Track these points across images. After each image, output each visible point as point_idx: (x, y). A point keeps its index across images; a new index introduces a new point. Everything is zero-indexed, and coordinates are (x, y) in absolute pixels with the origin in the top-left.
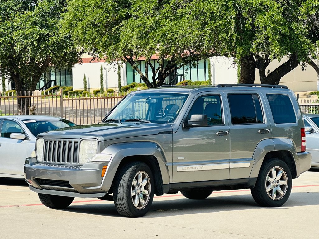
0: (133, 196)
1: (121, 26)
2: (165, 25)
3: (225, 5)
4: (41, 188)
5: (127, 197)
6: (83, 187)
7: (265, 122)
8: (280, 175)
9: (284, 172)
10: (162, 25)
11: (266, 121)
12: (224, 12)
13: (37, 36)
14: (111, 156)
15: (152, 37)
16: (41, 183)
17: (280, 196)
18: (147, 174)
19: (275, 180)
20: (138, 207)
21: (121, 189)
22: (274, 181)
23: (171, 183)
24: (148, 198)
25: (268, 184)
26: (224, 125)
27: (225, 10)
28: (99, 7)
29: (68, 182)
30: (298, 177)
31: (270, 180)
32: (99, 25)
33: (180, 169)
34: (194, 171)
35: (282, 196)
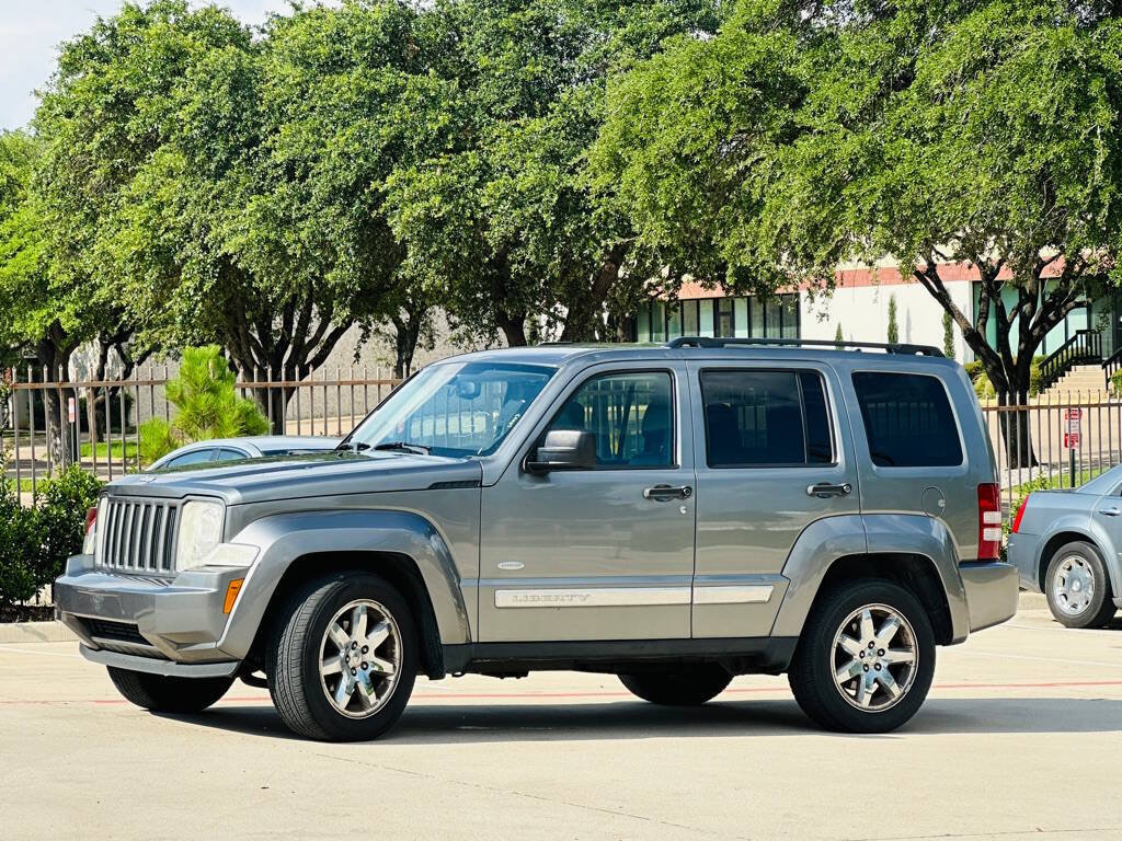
0: (326, 677)
1: (757, 162)
2: (899, 159)
3: (1078, 91)
4: (96, 648)
5: (302, 680)
6: (178, 644)
7: (838, 460)
8: (889, 631)
9: (903, 623)
10: (889, 159)
11: (840, 458)
12: (1072, 113)
13: (552, 196)
14: (256, 550)
15: (852, 196)
16: (95, 631)
17: (888, 699)
18: (388, 612)
19: (870, 648)
20: (346, 712)
21: (285, 653)
22: (868, 651)
23: (474, 640)
24: (391, 685)
25: (844, 658)
26: (677, 467)
27: (1077, 109)
28: (698, 102)
29: (135, 627)
30: (962, 640)
31: (850, 645)
32: (697, 158)
33: (505, 598)
34: (559, 608)
35: (893, 700)
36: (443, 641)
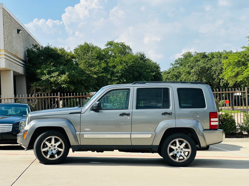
0: (43, 151)
5: (36, 152)
8: (184, 145)
9: (187, 143)
14: (30, 126)
18: (60, 139)
19: (179, 148)
20: (49, 158)
25: (171, 150)
31: (173, 147)
34: (99, 138)
35: (185, 160)
36: (71, 145)
